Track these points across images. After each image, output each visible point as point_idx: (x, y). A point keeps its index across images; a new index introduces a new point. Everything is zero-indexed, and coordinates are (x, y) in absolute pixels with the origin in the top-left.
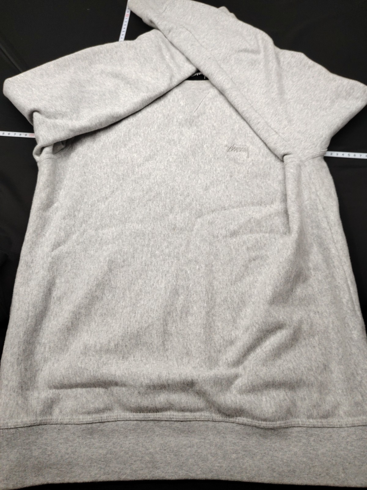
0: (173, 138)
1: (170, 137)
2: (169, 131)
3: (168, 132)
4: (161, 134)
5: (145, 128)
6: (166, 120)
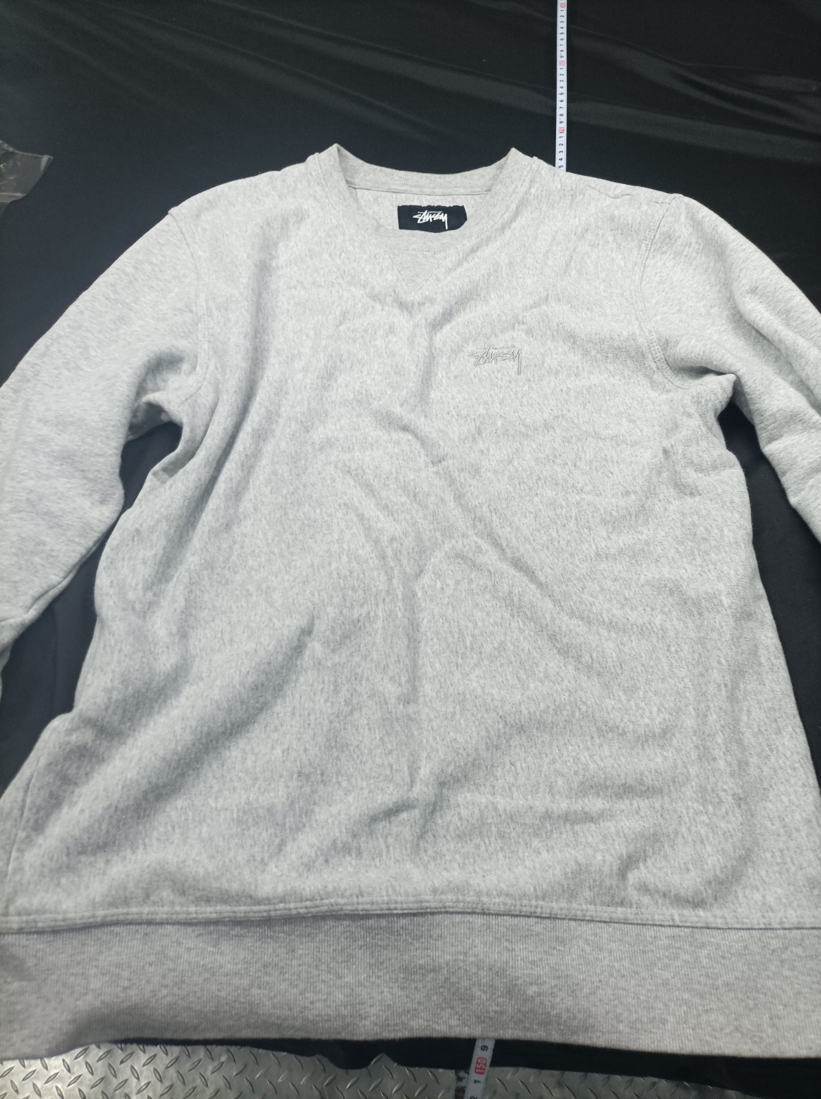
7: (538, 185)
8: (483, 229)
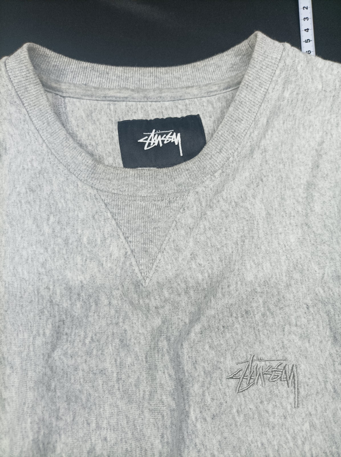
0: (100, 367)
1: (93, 362)
2: (87, 341)
3: (84, 344)
4: (65, 354)
5: (21, 336)
6: (79, 305)
7: (293, 86)
8: (228, 159)
